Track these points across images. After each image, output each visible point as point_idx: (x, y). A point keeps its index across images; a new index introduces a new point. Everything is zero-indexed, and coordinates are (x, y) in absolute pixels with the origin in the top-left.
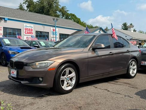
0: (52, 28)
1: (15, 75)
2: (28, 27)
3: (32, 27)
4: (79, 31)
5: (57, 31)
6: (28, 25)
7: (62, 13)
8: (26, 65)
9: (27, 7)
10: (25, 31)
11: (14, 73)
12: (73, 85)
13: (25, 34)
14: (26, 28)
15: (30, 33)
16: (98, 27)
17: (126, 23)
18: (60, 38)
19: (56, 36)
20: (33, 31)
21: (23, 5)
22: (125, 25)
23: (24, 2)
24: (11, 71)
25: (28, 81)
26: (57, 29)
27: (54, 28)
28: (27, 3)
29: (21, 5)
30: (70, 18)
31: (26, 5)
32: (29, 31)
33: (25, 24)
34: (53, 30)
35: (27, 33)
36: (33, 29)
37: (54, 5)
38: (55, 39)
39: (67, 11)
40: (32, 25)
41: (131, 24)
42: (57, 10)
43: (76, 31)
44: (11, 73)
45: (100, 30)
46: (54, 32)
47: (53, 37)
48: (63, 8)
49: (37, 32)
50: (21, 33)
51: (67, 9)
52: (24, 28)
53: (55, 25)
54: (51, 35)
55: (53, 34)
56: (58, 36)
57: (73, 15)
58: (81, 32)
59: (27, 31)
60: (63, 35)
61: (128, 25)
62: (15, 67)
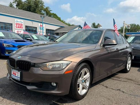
0: (39, 24)
1: (18, 77)
2: (19, 22)
3: (22, 23)
4: (62, 27)
5: (43, 27)
6: (19, 20)
7: (46, 12)
8: (34, 65)
9: (16, 5)
10: (16, 25)
11: (17, 75)
12: (88, 87)
13: (16, 28)
14: (17, 23)
15: (20, 27)
16: (74, 25)
17: (94, 23)
18: (47, 33)
19: (43, 31)
20: (23, 26)
21: (13, 4)
22: (94, 24)
23: (14, 1)
24: (12, 72)
25: (36, 86)
26: (44, 25)
27: (42, 24)
28: (17, 3)
29: (11, 4)
30: (52, 16)
31: (16, 4)
32: (19, 26)
33: (16, 20)
34: (41, 26)
35: (17, 27)
36: (23, 24)
37: (40, 6)
38: (42, 33)
39: (51, 11)
40: (22, 21)
41: (98, 24)
42: (42, 10)
43: (60, 27)
44: (12, 74)
45: (79, 27)
46: (42, 28)
47: (41, 32)
48: (47, 8)
49: (26, 27)
50: (12, 27)
51: (50, 9)
52: (15, 23)
53: (42, 22)
54: (38, 30)
56: (45, 31)
57: (55, 15)
58: (63, 28)
59: (18, 26)
60: (49, 30)
61: (96, 24)
62: (18, 68)
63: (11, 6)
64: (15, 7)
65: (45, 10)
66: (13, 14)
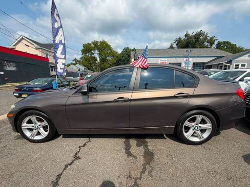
0: (185, 59)
5: (190, 61)
6: (163, 59)
12: (46, 135)
19: (188, 65)
23: (174, 41)
26: (190, 59)
27: (187, 59)
28: (176, 42)
33: (160, 59)
40: (166, 59)
43: (215, 58)
46: (187, 62)
51: (217, 39)
53: (187, 56)
54: (183, 65)
55: (186, 64)
56: (191, 65)
63: (172, 47)
64: (176, 47)
65: (208, 42)
66: (166, 55)
